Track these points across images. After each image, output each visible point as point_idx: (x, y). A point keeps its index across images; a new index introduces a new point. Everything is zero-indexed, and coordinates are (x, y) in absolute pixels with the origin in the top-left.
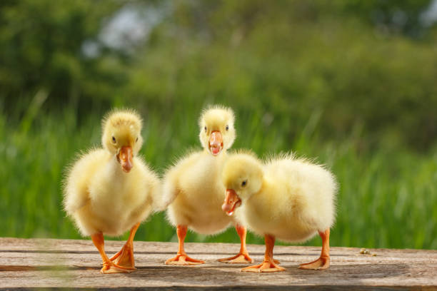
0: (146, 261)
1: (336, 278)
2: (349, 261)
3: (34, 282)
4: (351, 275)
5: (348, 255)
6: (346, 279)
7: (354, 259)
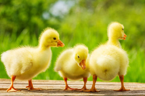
0: (56, 87)
1: (128, 93)
2: (134, 87)
3: (11, 94)
4: (134, 92)
5: (134, 85)
6: (132, 93)
7: (137, 86)
